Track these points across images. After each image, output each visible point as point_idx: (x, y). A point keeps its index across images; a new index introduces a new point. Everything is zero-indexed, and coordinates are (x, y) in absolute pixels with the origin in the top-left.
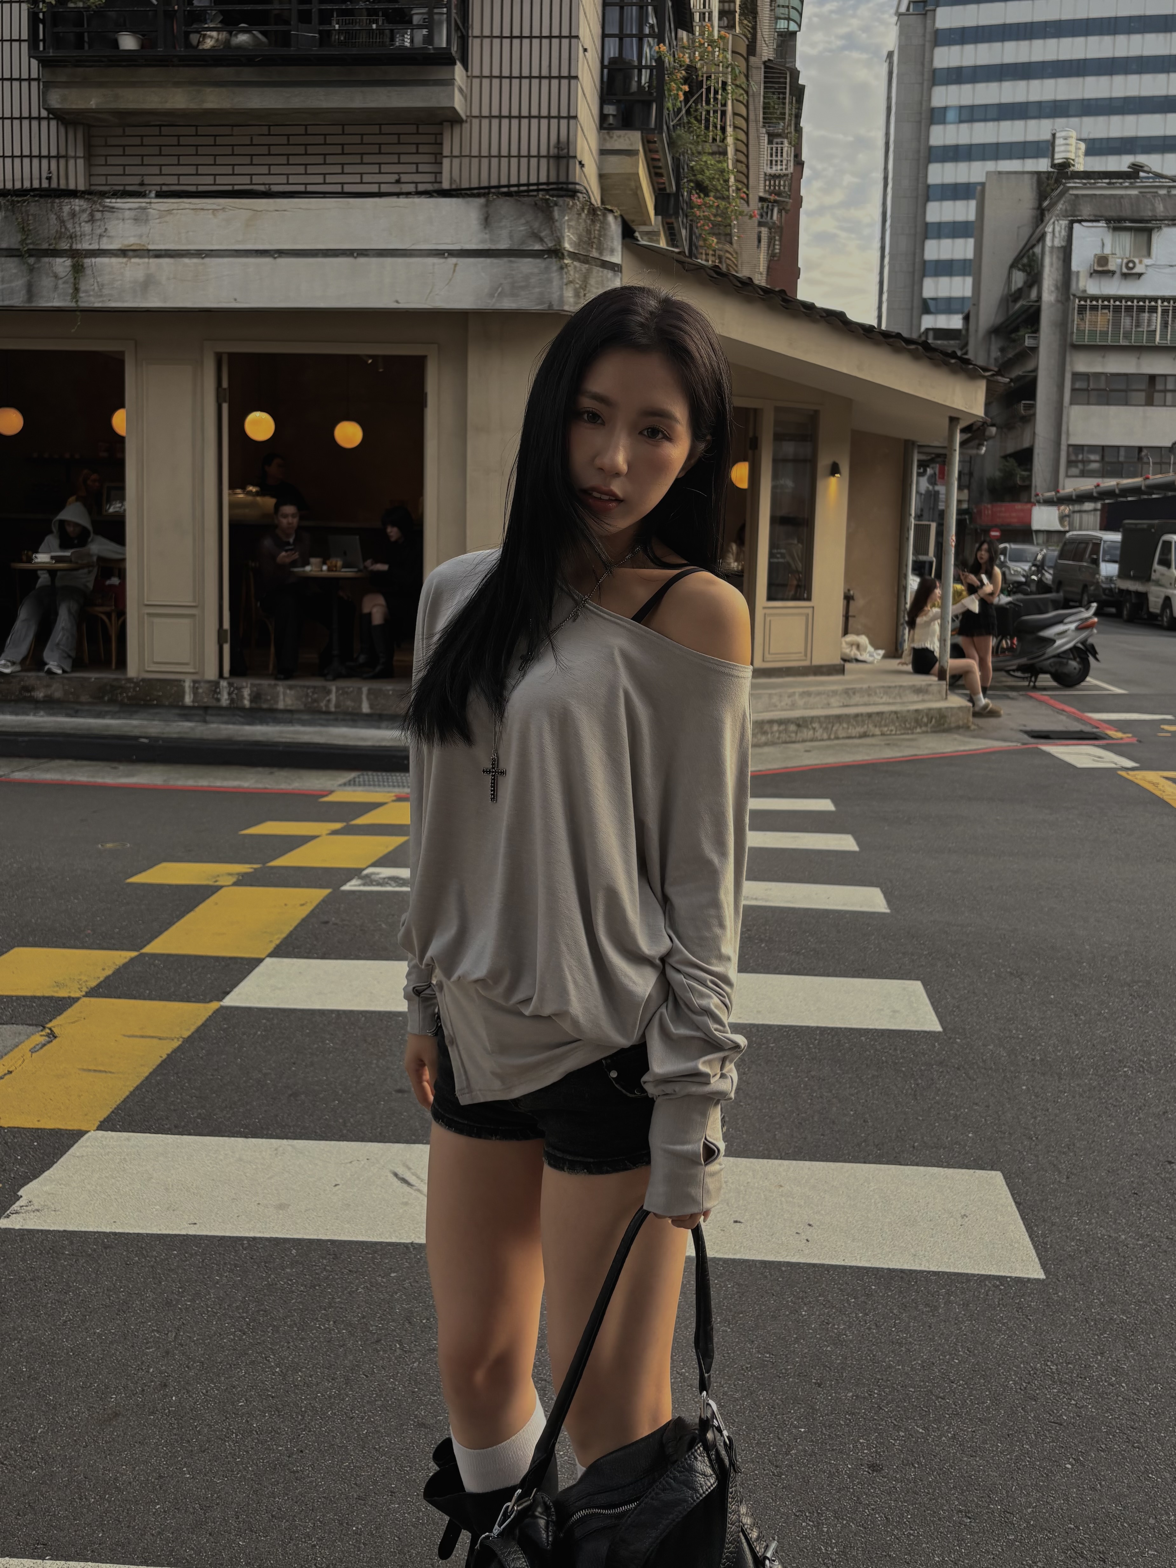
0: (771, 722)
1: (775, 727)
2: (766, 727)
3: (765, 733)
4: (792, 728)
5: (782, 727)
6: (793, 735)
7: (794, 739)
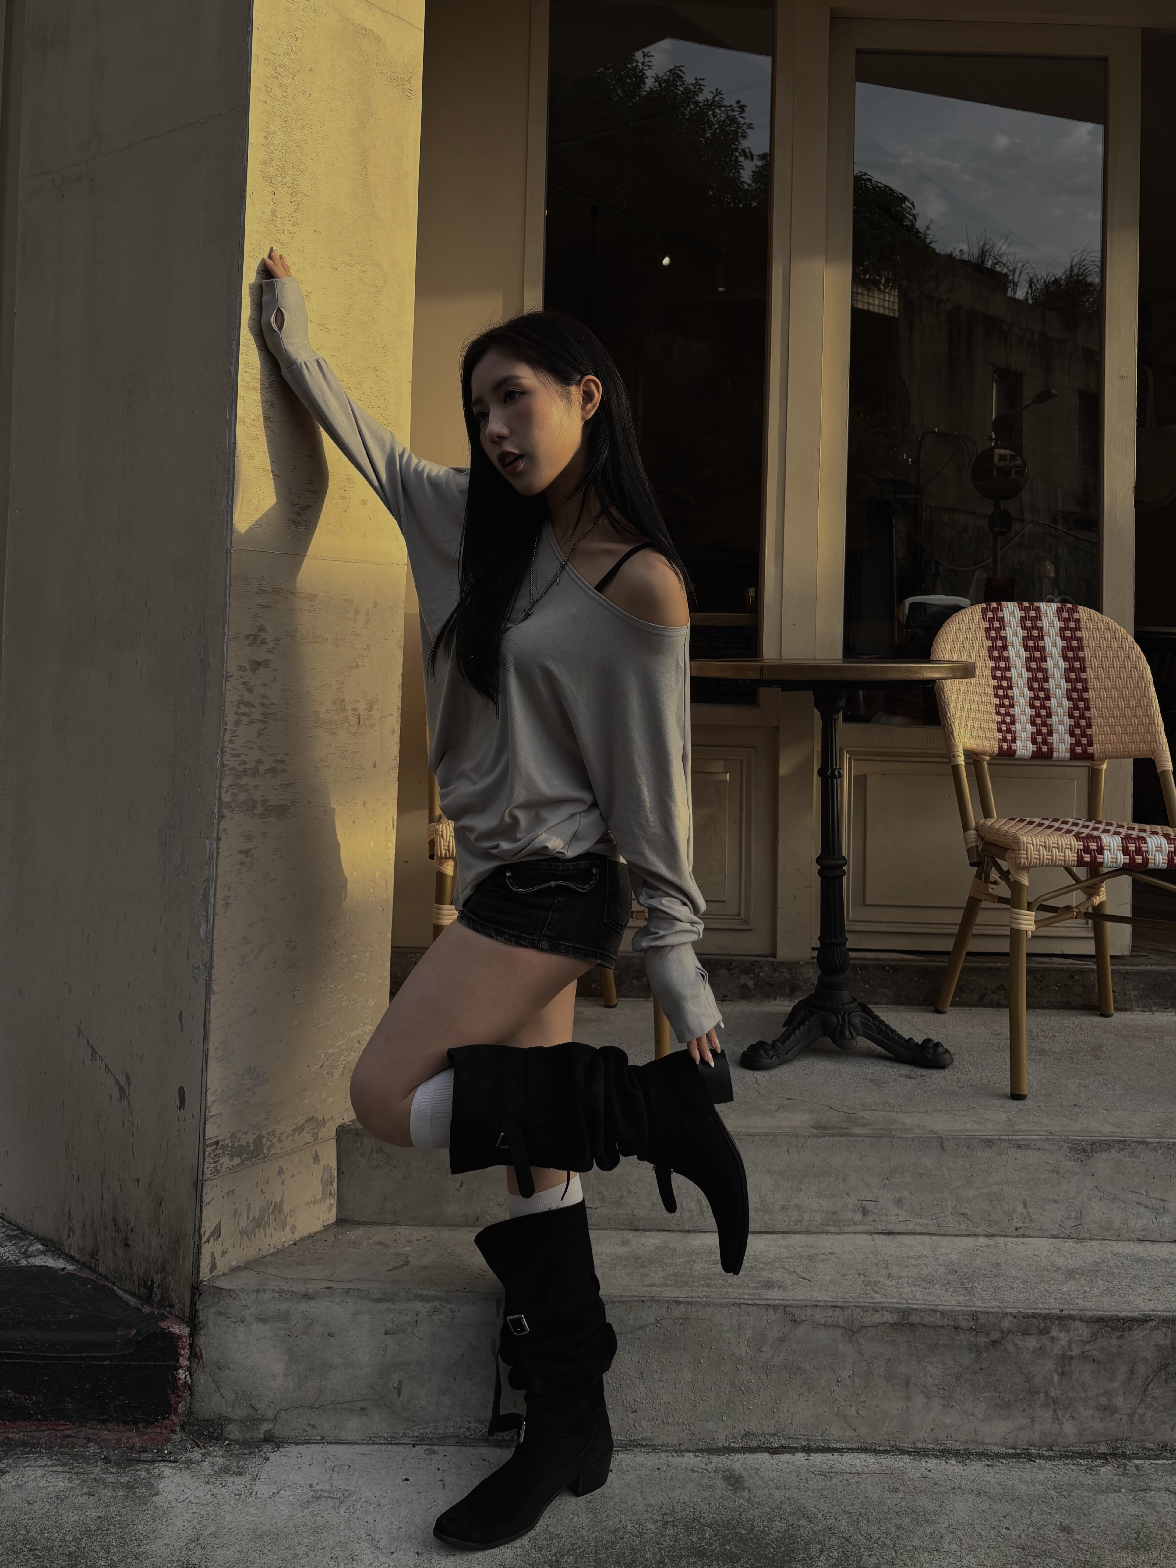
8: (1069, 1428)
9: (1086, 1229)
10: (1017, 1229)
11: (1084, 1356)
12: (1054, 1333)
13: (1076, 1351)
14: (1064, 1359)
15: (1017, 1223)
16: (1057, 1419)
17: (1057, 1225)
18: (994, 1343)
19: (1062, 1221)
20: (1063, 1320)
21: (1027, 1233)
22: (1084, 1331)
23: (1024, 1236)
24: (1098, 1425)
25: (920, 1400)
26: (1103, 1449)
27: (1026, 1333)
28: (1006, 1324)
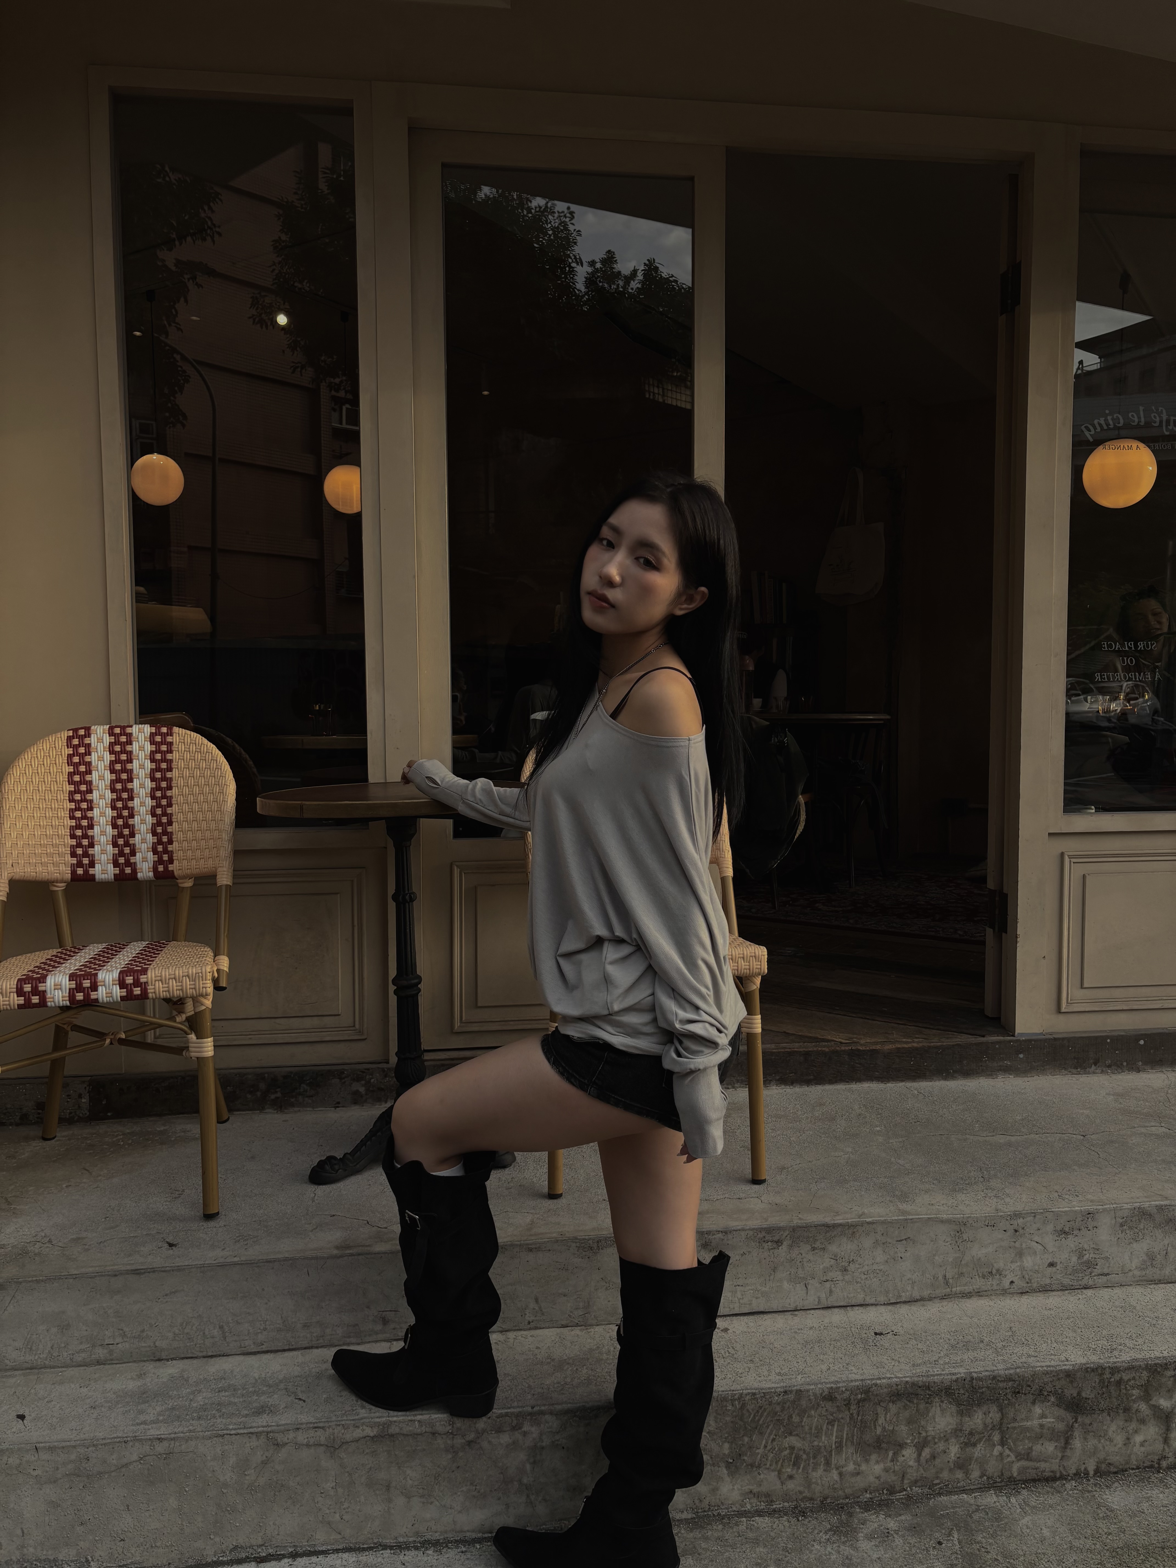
5: (980, 1417)
6: (1047, 1450)
7: (1048, 1468)
9: (593, 1316)
10: (529, 1323)
15: (529, 1317)
17: (567, 1316)
19: (571, 1312)
20: (534, 1415)
21: (538, 1326)
22: (554, 1423)
23: (536, 1328)
25: (400, 1501)
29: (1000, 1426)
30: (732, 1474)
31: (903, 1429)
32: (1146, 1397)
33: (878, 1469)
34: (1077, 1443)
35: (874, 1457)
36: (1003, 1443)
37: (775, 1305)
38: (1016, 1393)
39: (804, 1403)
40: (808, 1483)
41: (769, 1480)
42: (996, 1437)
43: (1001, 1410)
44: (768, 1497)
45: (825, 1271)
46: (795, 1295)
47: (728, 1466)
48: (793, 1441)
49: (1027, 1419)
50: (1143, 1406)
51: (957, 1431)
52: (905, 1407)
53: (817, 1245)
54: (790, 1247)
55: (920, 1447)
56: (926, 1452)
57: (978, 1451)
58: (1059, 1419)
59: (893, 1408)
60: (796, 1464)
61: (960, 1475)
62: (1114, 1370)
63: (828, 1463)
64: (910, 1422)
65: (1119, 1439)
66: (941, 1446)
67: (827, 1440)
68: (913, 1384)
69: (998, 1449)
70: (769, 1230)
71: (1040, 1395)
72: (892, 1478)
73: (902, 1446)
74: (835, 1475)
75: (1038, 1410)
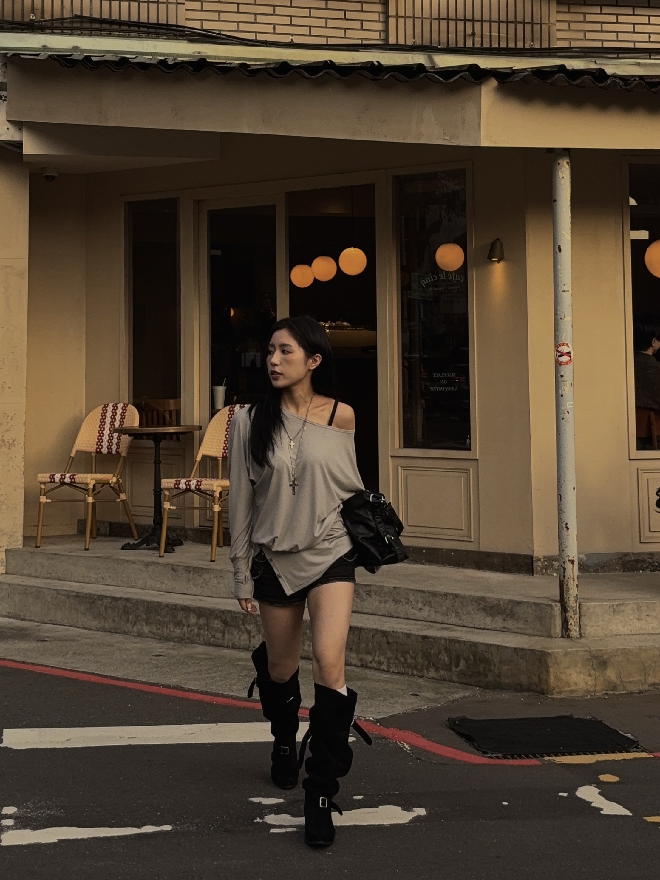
0: (186, 609)
1: (193, 620)
2: (180, 616)
3: (179, 624)
4: (217, 624)
5: (202, 621)
6: (219, 635)
7: (220, 642)
8: (107, 625)
11: (110, 607)
12: (104, 600)
13: (108, 605)
14: (106, 607)
16: (105, 622)
18: (94, 602)
20: (106, 597)
22: (109, 600)
24: (112, 625)
25: (80, 615)
26: (113, 631)
27: (99, 600)
28: (95, 597)
29: (207, 625)
30: (146, 625)
31: (184, 620)
32: (244, 624)
33: (179, 631)
34: (226, 636)
35: (177, 627)
36: (208, 631)
37: (189, 592)
38: (211, 615)
39: (161, 607)
40: (162, 631)
41: (154, 629)
42: (206, 629)
43: (207, 619)
44: (153, 633)
45: (202, 583)
46: (194, 590)
47: (145, 622)
48: (159, 618)
49: (213, 624)
50: (242, 627)
51: (196, 624)
52: (184, 613)
53: (200, 574)
54: (193, 574)
55: (188, 626)
56: (189, 629)
57: (202, 631)
58: (222, 626)
59: (182, 613)
60: (160, 625)
61: (198, 638)
62: (235, 613)
63: (167, 627)
64: (186, 618)
65: (237, 637)
66: (193, 628)
67: (167, 619)
68: (186, 606)
69: (207, 632)
70: (188, 567)
71: (216, 617)
72: (182, 636)
73: (184, 625)
74: (168, 631)
75: (216, 622)
